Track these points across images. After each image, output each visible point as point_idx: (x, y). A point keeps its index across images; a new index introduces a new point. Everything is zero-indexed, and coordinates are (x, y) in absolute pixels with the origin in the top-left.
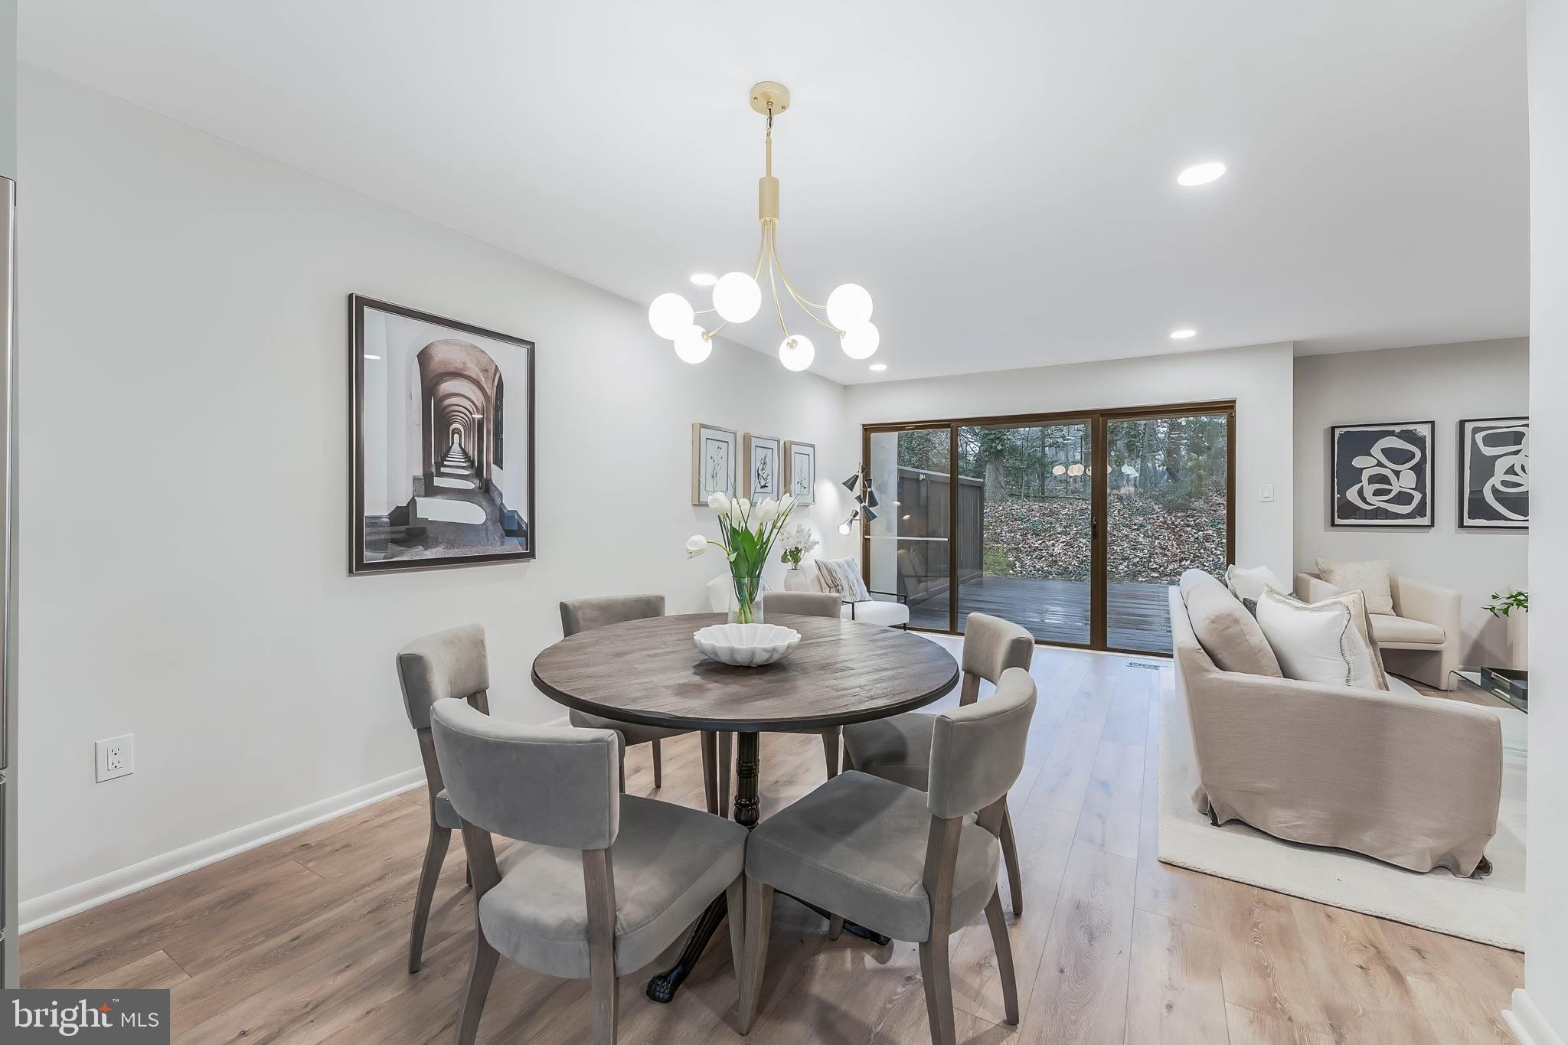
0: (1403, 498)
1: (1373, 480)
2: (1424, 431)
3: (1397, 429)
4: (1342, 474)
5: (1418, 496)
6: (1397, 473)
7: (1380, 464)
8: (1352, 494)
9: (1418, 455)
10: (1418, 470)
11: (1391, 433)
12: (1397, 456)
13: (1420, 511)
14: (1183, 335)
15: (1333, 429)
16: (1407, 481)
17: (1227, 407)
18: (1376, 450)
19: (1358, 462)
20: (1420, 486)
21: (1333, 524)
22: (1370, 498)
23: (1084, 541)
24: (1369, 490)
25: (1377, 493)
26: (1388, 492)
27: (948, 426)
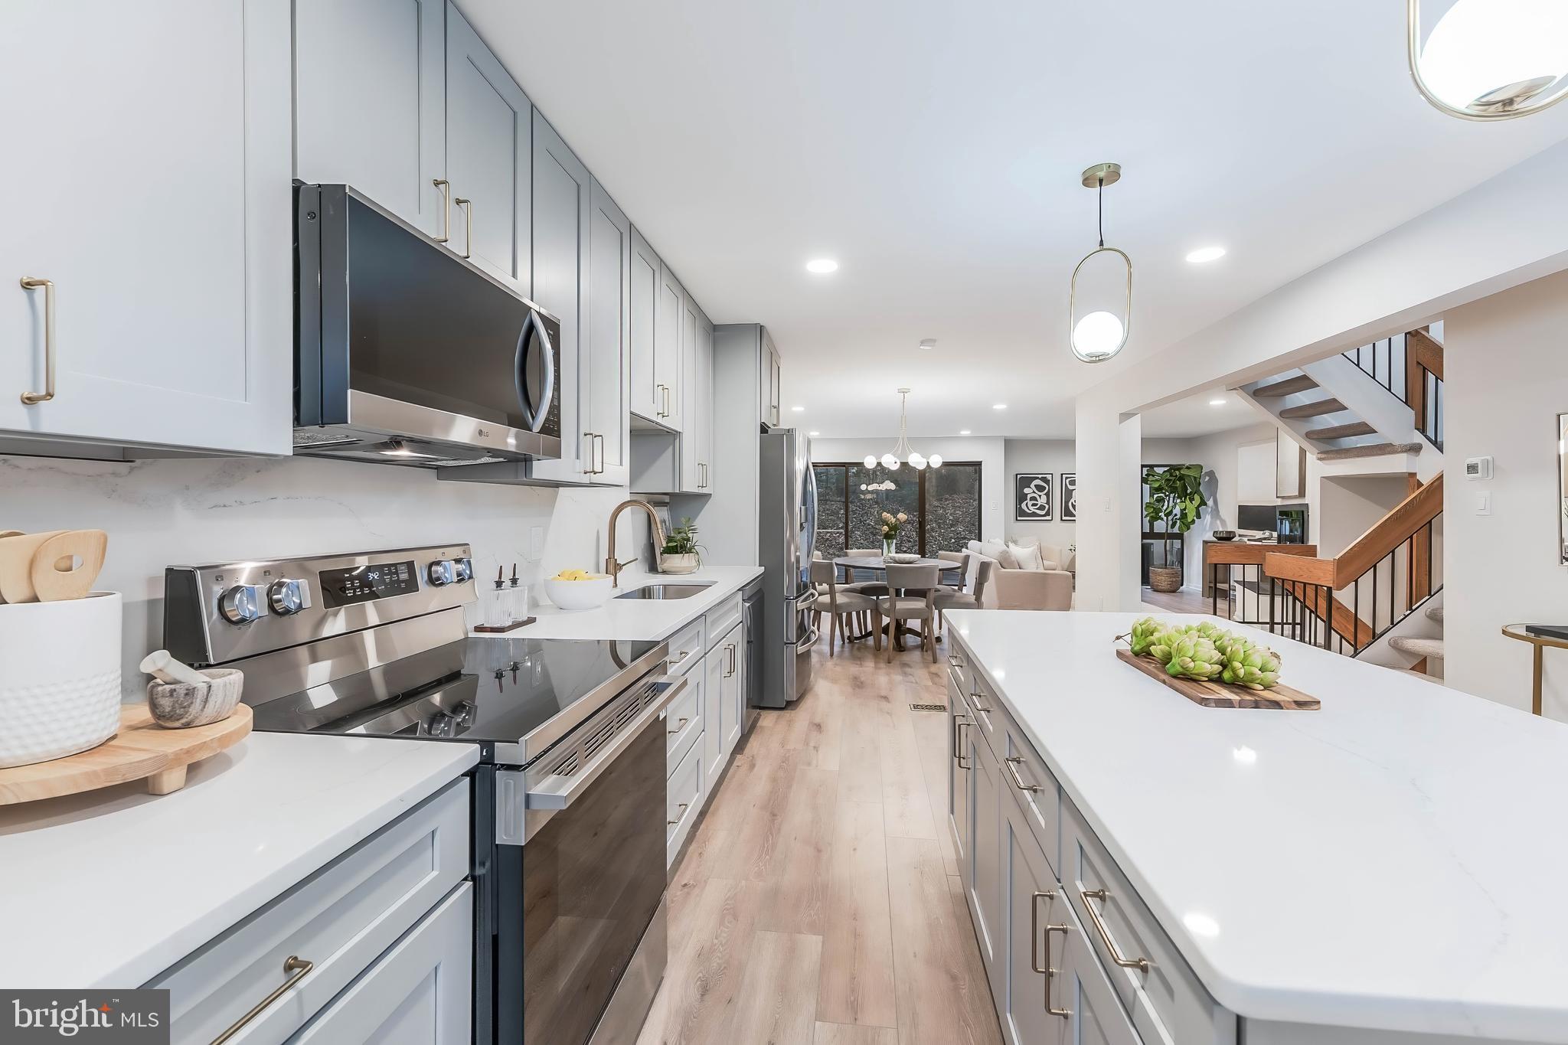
0: (1042, 508)
1: (1032, 499)
2: (1049, 477)
3: (1040, 476)
4: (1021, 498)
5: (1047, 506)
6: (1040, 496)
7: (1034, 492)
8: (1024, 506)
9: (1047, 487)
10: (1047, 494)
11: (1038, 478)
12: (1040, 488)
13: (1048, 514)
14: (965, 433)
15: (1017, 475)
16: (1043, 500)
17: (979, 464)
18: (1032, 486)
19: (1026, 491)
20: (1048, 503)
21: (1017, 520)
22: (1031, 508)
23: (859, 533)
24: (1030, 503)
25: (1033, 505)
26: (1037, 504)
27: (844, 466)
